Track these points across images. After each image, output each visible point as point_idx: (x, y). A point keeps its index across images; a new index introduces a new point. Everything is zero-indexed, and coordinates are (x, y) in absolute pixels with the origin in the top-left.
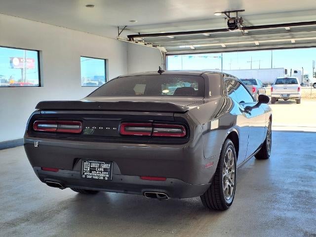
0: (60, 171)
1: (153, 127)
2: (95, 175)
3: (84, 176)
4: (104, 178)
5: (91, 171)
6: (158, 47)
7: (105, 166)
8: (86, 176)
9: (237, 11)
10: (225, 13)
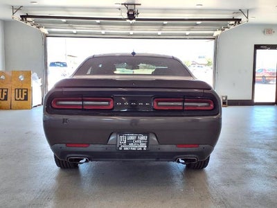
0: (92, 146)
1: (184, 101)
2: (133, 147)
3: (120, 149)
4: (143, 148)
5: (127, 144)
6: (41, 29)
7: (143, 138)
8: (123, 148)
9: (135, 5)
10: (125, 4)
